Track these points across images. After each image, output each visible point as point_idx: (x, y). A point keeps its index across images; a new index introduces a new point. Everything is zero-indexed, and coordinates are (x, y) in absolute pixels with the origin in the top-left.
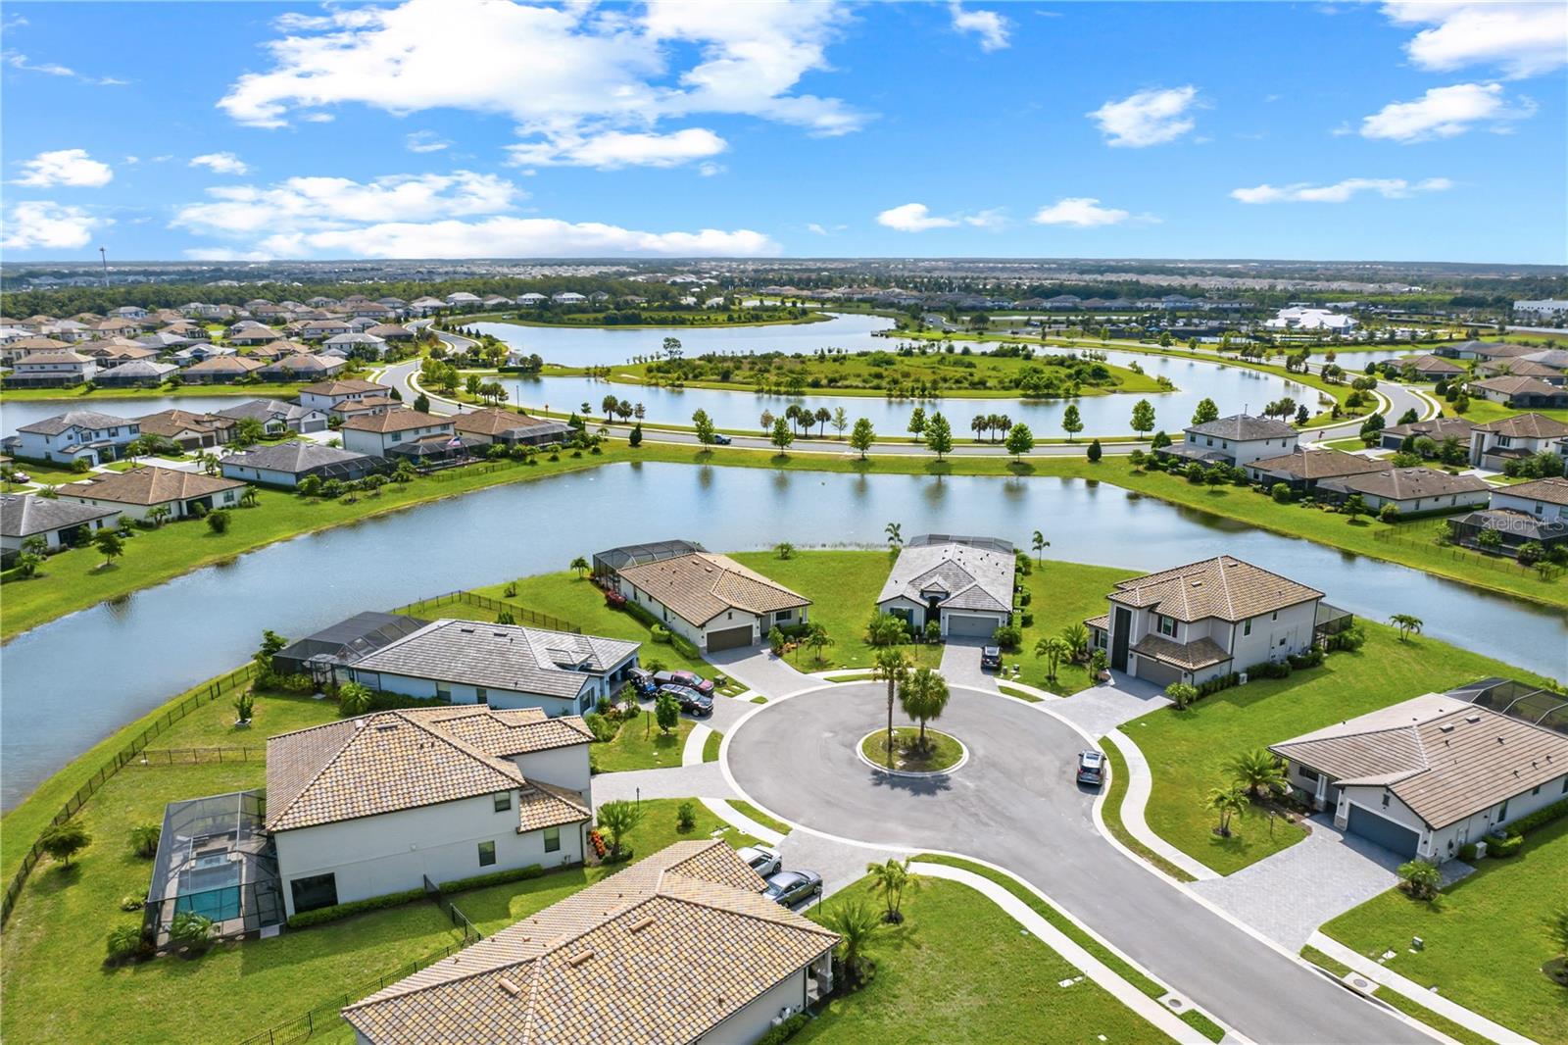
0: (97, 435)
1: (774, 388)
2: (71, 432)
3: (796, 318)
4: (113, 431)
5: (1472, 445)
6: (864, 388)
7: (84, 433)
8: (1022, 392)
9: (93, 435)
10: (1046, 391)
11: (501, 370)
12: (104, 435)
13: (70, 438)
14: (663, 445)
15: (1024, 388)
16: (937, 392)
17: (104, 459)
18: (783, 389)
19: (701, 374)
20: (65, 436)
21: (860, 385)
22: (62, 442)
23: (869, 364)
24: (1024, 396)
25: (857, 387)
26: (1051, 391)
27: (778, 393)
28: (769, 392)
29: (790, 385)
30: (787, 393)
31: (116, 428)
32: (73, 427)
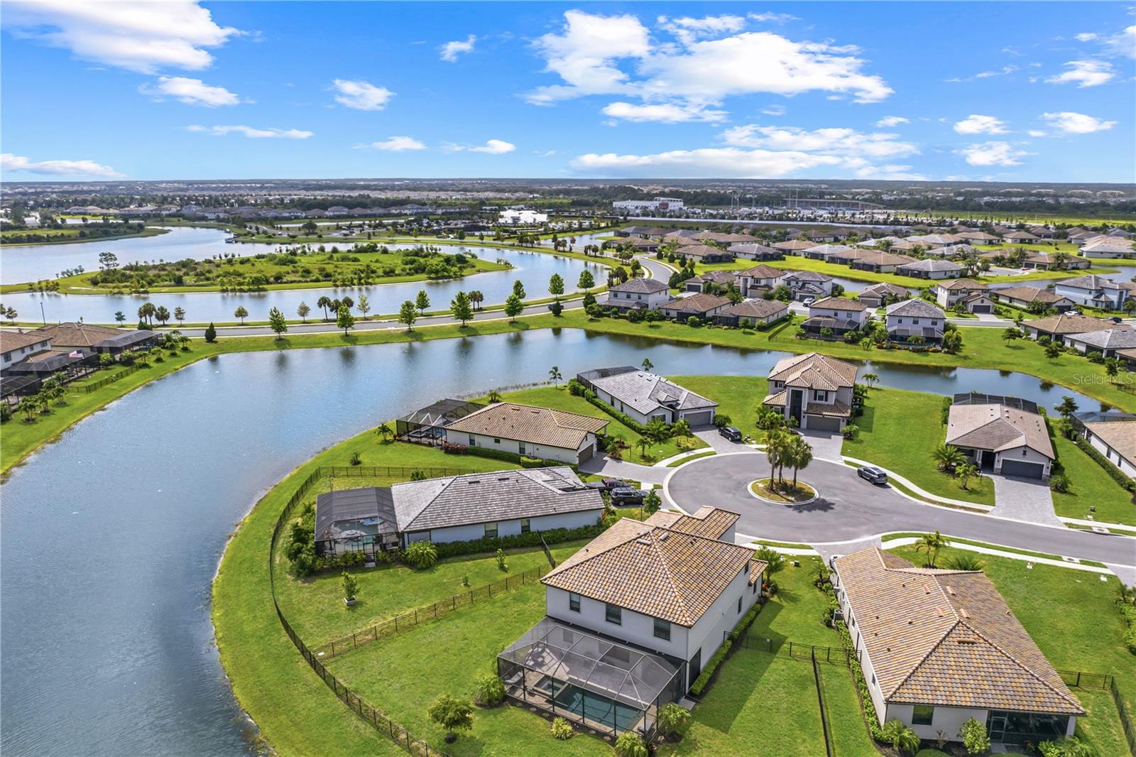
5: (741, 285)
8: (427, 276)
10: (442, 274)
14: (235, 339)
15: (428, 273)
16: (370, 280)
18: (245, 287)
24: (430, 278)
27: (241, 290)
28: (233, 291)
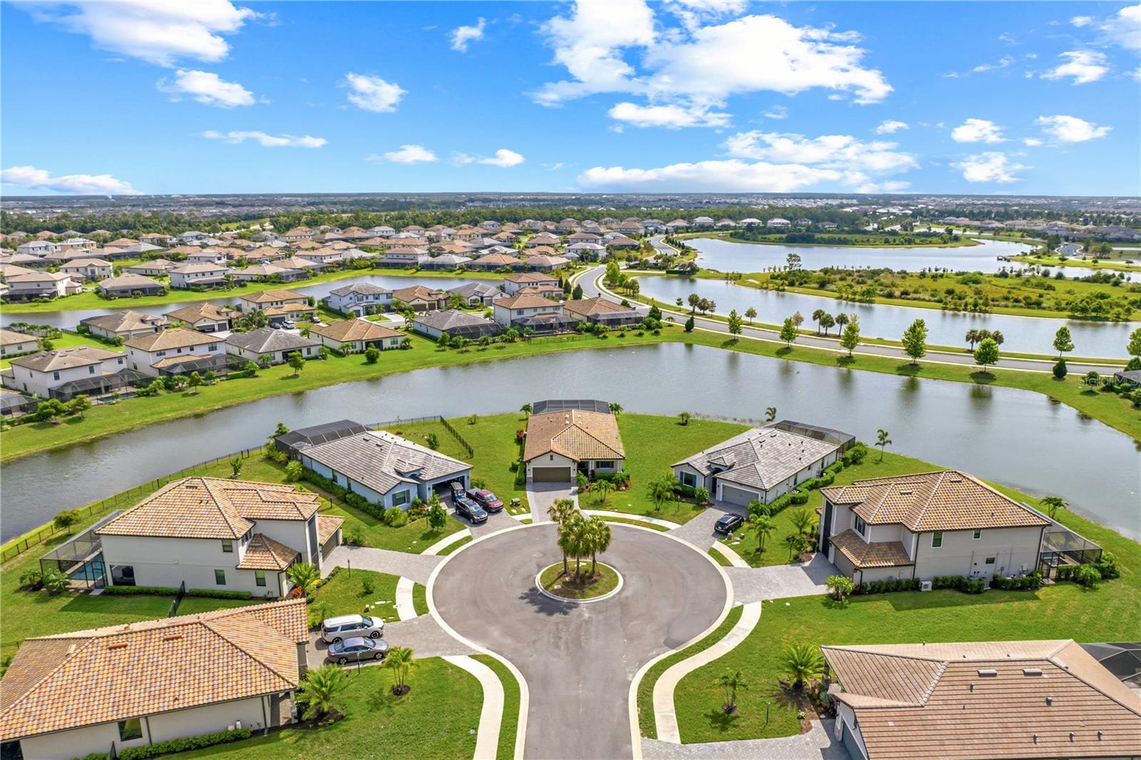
0: (367, 298)
1: (850, 296)
2: (352, 295)
3: (945, 243)
4: (376, 296)
6: (930, 301)
7: (358, 295)
8: (1070, 313)
9: (364, 298)
10: (1094, 314)
11: (668, 272)
12: (371, 298)
13: (351, 299)
14: (708, 333)
15: (1072, 310)
17: (368, 313)
18: (857, 297)
19: (806, 282)
20: (348, 297)
21: (927, 298)
22: (346, 301)
23: (958, 282)
24: (1070, 317)
25: (924, 300)
26: (1099, 314)
27: (853, 300)
28: (846, 299)
29: (863, 294)
30: (860, 301)
31: (379, 295)
32: (353, 292)
